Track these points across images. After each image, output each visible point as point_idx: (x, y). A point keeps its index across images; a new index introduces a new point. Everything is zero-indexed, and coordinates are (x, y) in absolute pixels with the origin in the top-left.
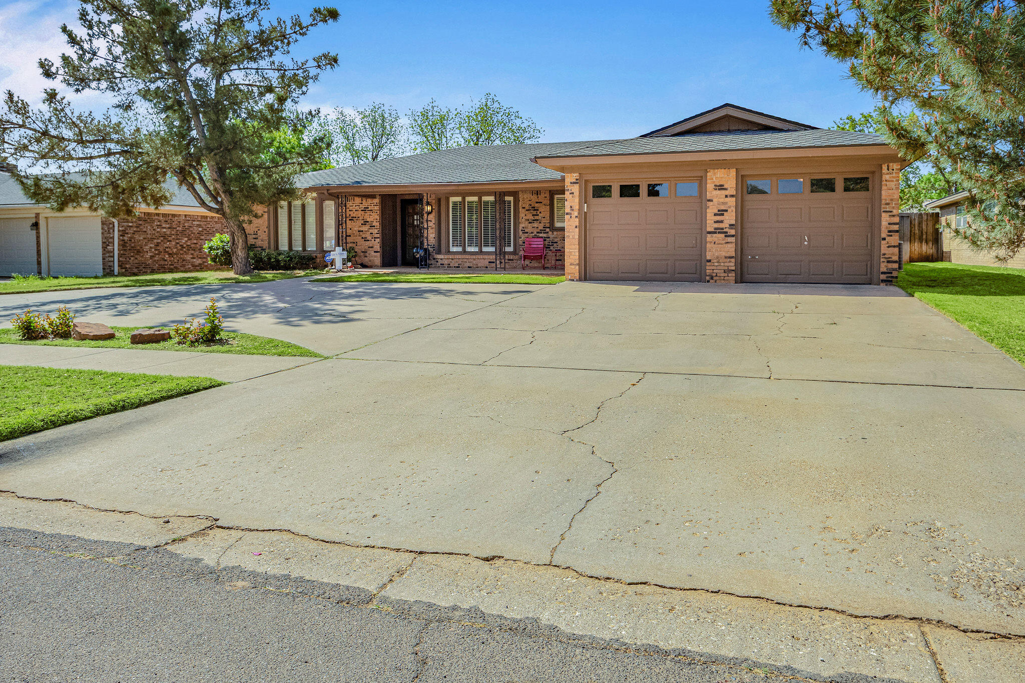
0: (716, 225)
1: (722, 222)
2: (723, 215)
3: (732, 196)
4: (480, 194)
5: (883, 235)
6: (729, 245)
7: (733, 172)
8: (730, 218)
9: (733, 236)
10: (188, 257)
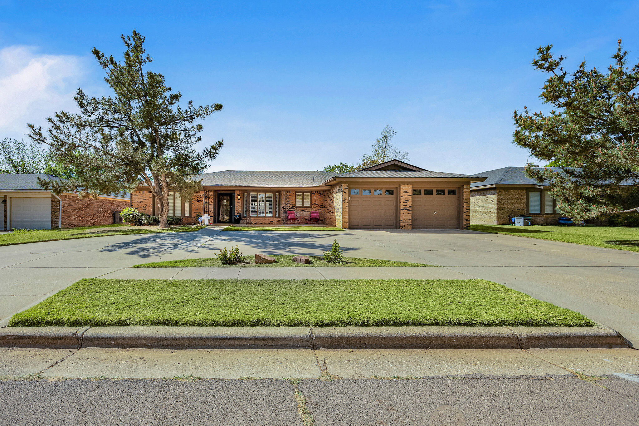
0: (404, 207)
1: (406, 205)
2: (407, 202)
3: (410, 195)
4: (265, 192)
5: (465, 211)
6: (409, 215)
7: (411, 186)
8: (409, 204)
9: (411, 211)
10: (89, 219)
